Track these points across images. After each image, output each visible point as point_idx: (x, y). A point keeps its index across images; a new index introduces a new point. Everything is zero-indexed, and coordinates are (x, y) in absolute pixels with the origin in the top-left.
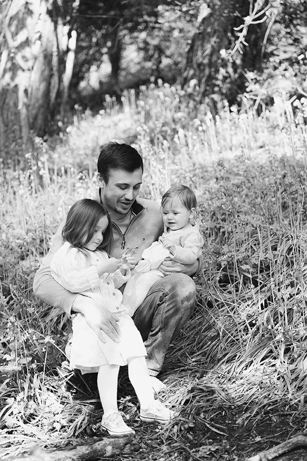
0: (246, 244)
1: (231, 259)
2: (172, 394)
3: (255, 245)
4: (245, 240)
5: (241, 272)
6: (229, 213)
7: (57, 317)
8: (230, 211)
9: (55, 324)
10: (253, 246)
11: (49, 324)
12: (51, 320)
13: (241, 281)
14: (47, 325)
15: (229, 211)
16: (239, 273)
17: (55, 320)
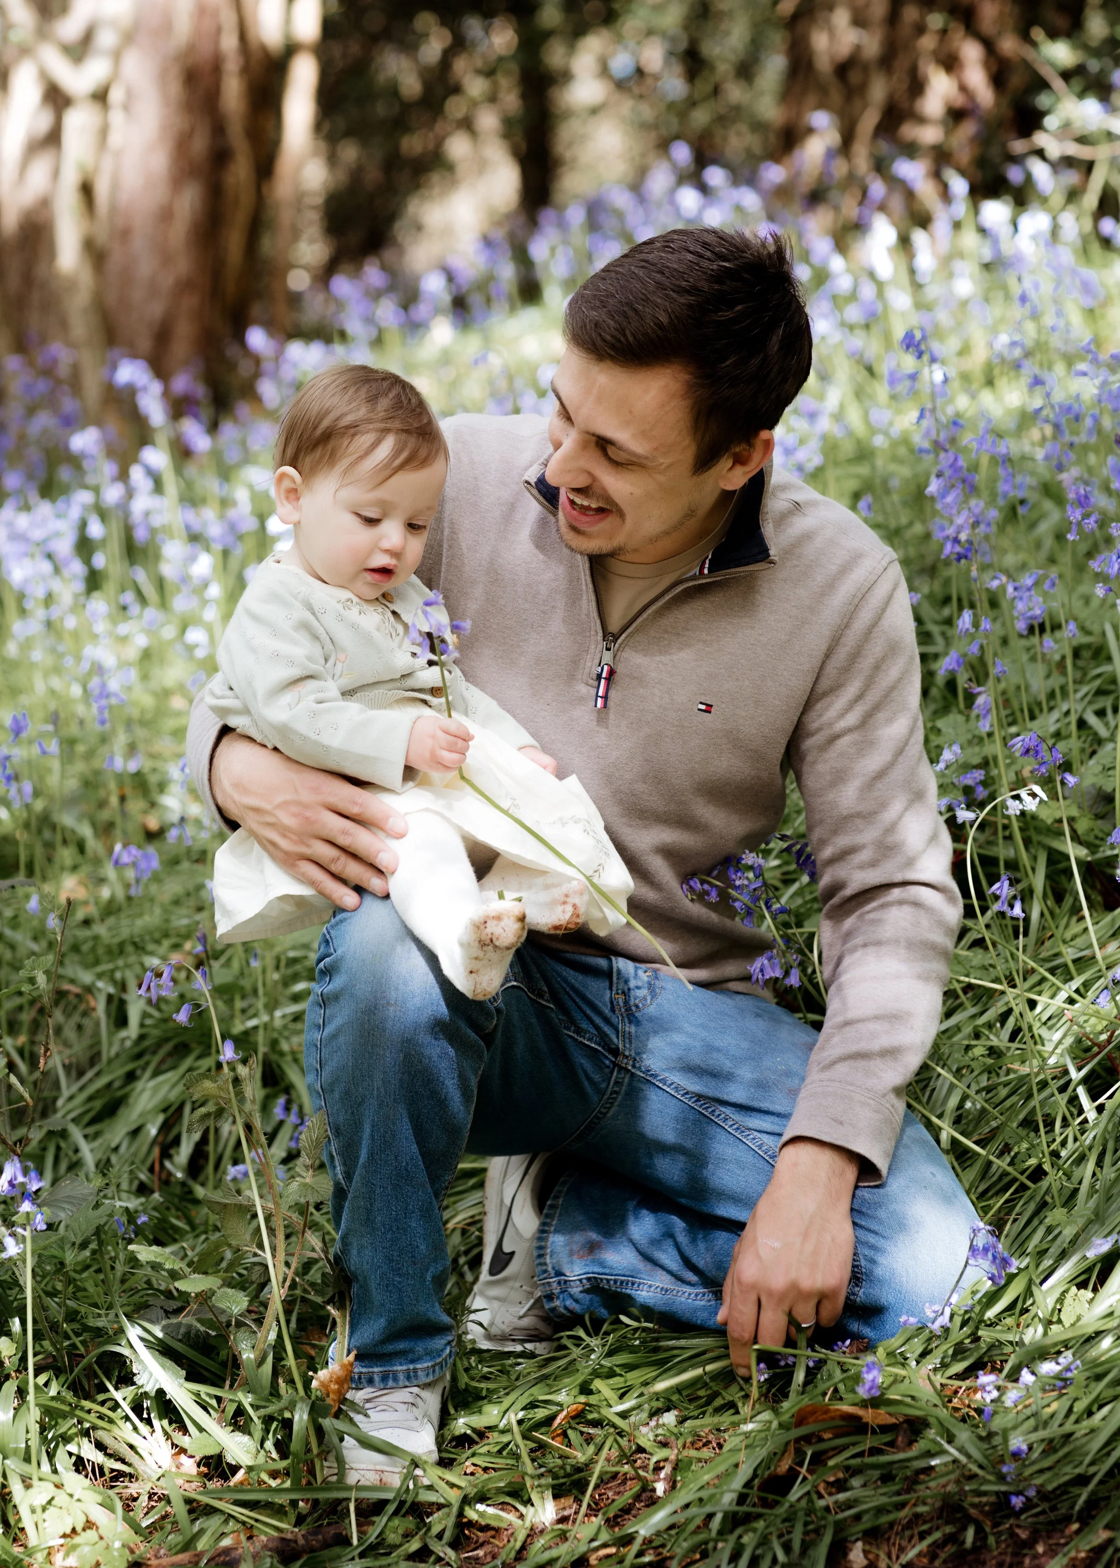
0: (1056, 715)
1: (979, 775)
2: (706, 1453)
3: (1101, 713)
4: (1051, 695)
5: (1035, 838)
6: (958, 549)
7: (161, 1118)
8: (963, 537)
9: (156, 1151)
10: (1092, 720)
11: (123, 1149)
12: (135, 1133)
13: (1039, 881)
14: (114, 1159)
15: (956, 540)
16: (1027, 842)
17: (153, 1131)
